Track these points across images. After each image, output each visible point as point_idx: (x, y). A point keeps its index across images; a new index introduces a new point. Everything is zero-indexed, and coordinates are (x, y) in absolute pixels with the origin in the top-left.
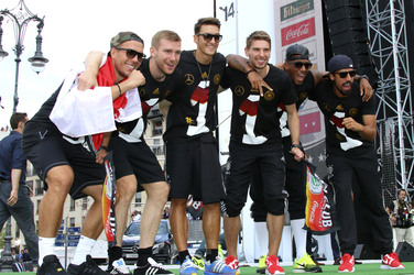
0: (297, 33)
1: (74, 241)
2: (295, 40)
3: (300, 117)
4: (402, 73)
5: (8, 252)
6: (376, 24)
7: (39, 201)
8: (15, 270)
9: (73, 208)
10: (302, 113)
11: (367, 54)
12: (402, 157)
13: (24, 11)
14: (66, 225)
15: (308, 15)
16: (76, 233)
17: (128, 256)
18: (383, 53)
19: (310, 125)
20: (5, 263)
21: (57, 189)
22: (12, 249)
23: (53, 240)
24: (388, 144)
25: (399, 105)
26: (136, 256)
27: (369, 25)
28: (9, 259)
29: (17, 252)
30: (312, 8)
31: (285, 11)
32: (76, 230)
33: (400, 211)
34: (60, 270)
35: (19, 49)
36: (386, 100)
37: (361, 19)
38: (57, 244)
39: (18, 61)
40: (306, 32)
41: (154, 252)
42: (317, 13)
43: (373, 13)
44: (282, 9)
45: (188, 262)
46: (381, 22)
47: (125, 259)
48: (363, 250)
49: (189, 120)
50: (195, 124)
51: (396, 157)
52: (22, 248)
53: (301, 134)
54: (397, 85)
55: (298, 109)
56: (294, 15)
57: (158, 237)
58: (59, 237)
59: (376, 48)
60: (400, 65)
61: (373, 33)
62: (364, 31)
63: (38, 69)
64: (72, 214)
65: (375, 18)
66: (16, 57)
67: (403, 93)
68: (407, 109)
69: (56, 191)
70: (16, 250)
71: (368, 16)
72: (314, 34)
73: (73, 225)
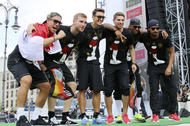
0: (134, 13)
1: (33, 109)
2: (133, 17)
3: (136, 52)
4: (182, 31)
5: (3, 114)
6: (170, 9)
7: (17, 91)
8: (6, 122)
9: (32, 94)
10: (136, 49)
11: (166, 23)
12: (182, 69)
13: (9, 4)
14: (29, 102)
15: (139, 5)
16: (34, 105)
17: (57, 115)
18: (173, 22)
19: (140, 55)
20: (2, 119)
21: (25, 85)
22: (5, 112)
23: (23, 109)
24: (175, 63)
25: (180, 46)
26: (61, 115)
27: (167, 9)
28: (3, 117)
29: (7, 114)
30: (141, 2)
31: (128, 3)
32: (34, 104)
33: (183, 94)
34: (27, 122)
35: (7, 22)
36: (175, 43)
37: (163, 7)
38: (26, 110)
39: (7, 27)
40: (138, 13)
41: (70, 114)
42: (143, 4)
43: (168, 4)
44: (127, 2)
45: (85, 118)
46: (172, 8)
47: (56, 117)
48: (165, 112)
49: (88, 54)
50: (91, 56)
51: (179, 70)
52: (9, 112)
53: (136, 59)
54: (180, 37)
55: (134, 48)
56: (132, 5)
57: (72, 107)
58: (26, 107)
59: (170, 20)
60: (181, 27)
61: (168, 13)
62: (164, 12)
63: (16, 31)
64: (32, 97)
65: (169, 6)
66: (6, 25)
67: (183, 40)
68: (184, 48)
69: (24, 86)
70: (7, 113)
71: (166, 5)
72: (141, 14)
73: (32, 101)
